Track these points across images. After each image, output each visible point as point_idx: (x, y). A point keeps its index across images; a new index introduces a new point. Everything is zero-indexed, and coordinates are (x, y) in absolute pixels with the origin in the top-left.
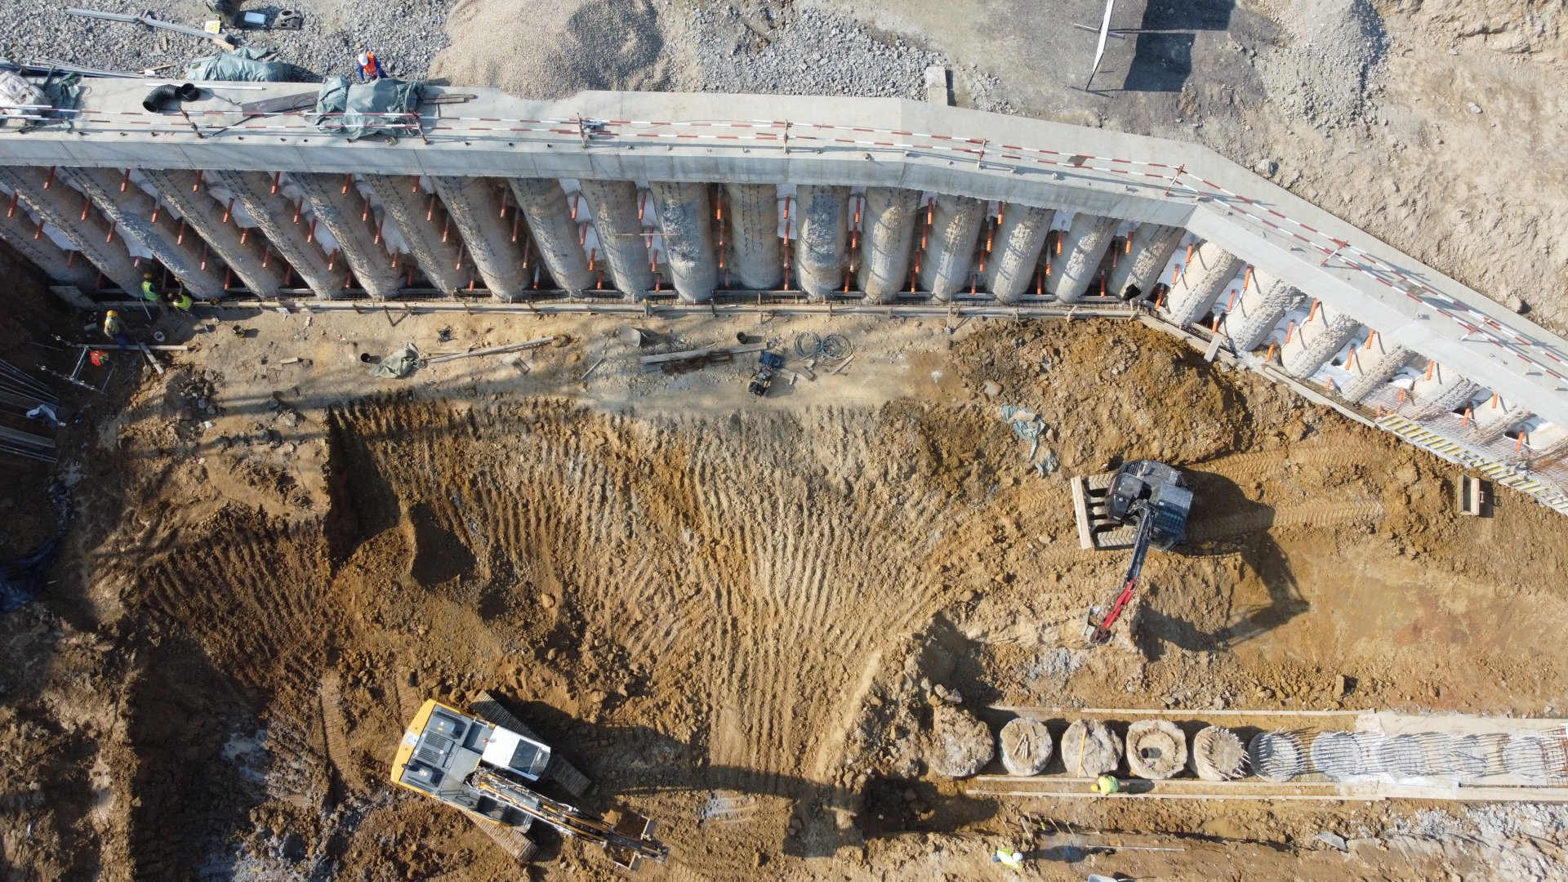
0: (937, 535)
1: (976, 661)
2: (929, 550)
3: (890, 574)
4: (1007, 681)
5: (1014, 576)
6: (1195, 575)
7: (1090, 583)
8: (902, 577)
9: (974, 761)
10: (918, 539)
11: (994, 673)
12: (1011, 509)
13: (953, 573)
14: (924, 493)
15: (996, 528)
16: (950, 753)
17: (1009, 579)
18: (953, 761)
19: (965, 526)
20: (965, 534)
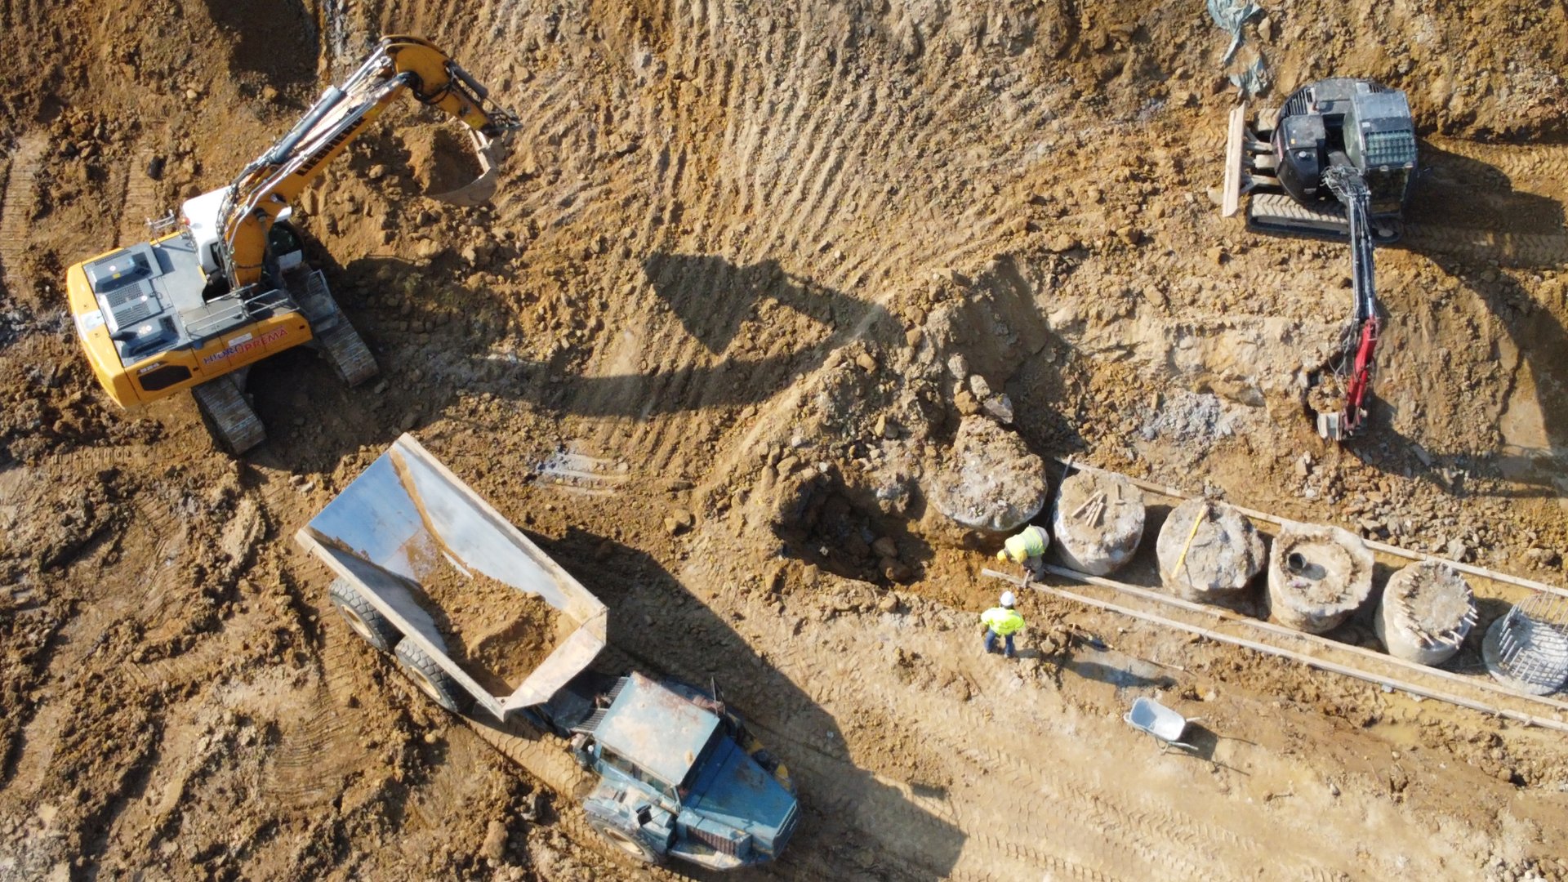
0: (1041, 149)
1: (1055, 374)
2: (1021, 170)
3: (945, 187)
4: (1101, 428)
5: (1151, 239)
6: (1457, 309)
7: (1275, 279)
8: (966, 196)
9: (1003, 503)
10: (1007, 149)
11: (1083, 408)
12: (1174, 140)
13: (1051, 210)
14: (1038, 83)
15: (1141, 161)
16: (967, 481)
17: (1140, 240)
18: (968, 495)
19: (1091, 147)
20: (1088, 159)
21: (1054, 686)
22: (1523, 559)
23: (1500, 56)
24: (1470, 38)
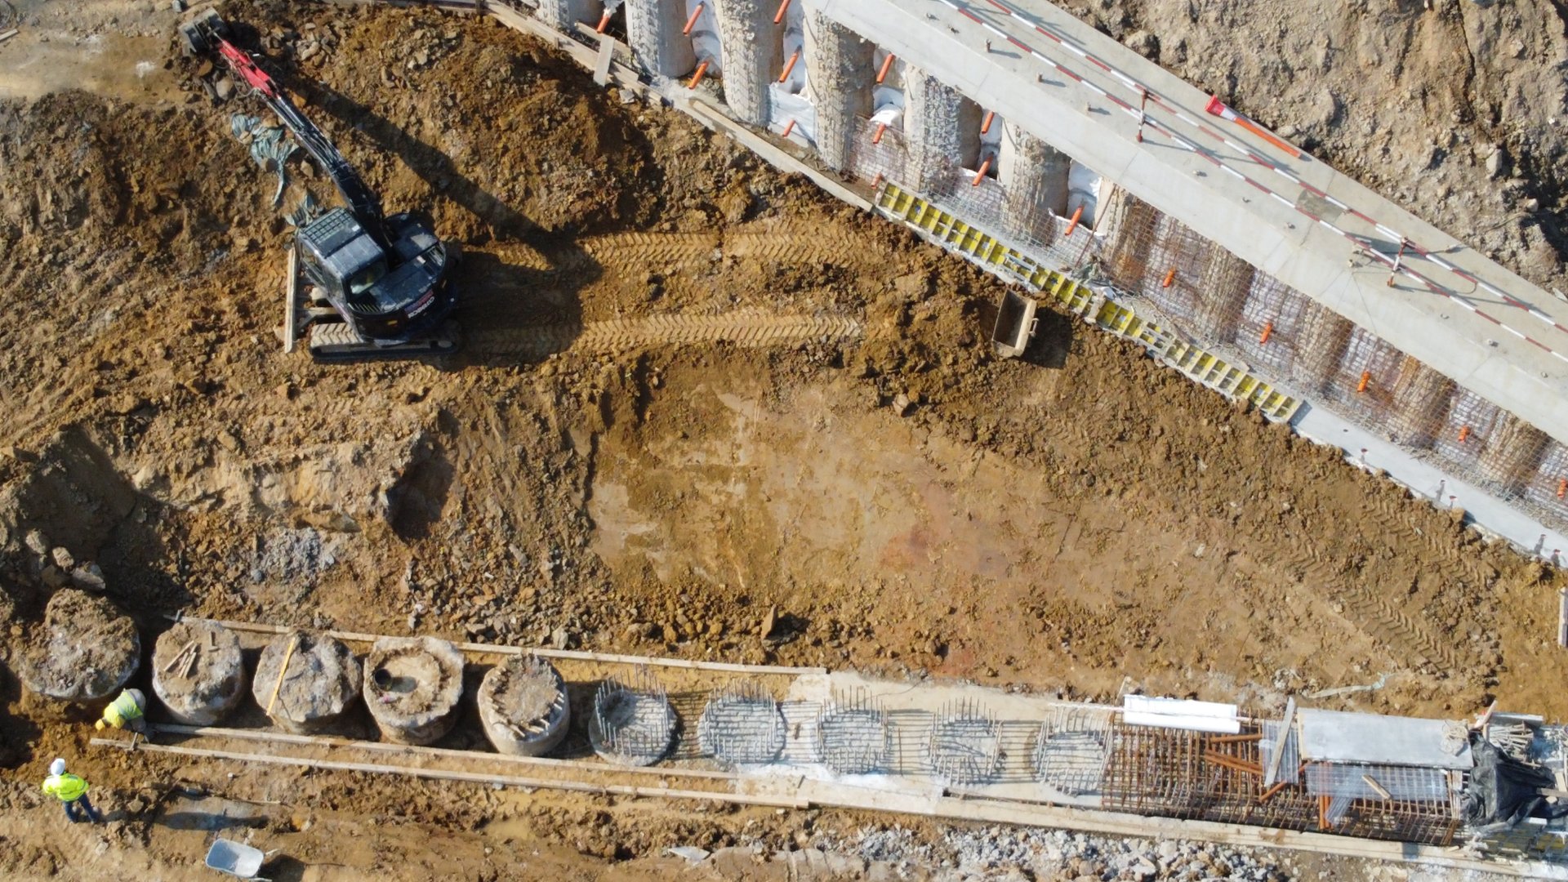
0: (108, 316)
1: (149, 533)
2: (90, 339)
3: (13, 368)
4: (208, 578)
5: (221, 386)
6: (522, 406)
7: (345, 405)
8: (35, 372)
9: (91, 670)
10: (74, 320)
11: (185, 561)
12: (239, 286)
13: (120, 373)
14: (100, 251)
15: (206, 312)
16: (53, 655)
17: (210, 389)
18: (56, 668)
19: (158, 306)
20: (156, 318)
21: (140, 843)
22: (625, 637)
23: (532, 159)
24: (500, 145)
